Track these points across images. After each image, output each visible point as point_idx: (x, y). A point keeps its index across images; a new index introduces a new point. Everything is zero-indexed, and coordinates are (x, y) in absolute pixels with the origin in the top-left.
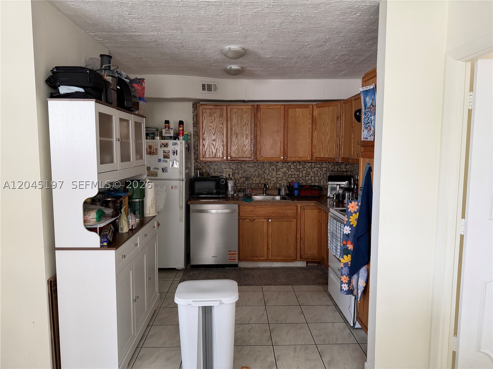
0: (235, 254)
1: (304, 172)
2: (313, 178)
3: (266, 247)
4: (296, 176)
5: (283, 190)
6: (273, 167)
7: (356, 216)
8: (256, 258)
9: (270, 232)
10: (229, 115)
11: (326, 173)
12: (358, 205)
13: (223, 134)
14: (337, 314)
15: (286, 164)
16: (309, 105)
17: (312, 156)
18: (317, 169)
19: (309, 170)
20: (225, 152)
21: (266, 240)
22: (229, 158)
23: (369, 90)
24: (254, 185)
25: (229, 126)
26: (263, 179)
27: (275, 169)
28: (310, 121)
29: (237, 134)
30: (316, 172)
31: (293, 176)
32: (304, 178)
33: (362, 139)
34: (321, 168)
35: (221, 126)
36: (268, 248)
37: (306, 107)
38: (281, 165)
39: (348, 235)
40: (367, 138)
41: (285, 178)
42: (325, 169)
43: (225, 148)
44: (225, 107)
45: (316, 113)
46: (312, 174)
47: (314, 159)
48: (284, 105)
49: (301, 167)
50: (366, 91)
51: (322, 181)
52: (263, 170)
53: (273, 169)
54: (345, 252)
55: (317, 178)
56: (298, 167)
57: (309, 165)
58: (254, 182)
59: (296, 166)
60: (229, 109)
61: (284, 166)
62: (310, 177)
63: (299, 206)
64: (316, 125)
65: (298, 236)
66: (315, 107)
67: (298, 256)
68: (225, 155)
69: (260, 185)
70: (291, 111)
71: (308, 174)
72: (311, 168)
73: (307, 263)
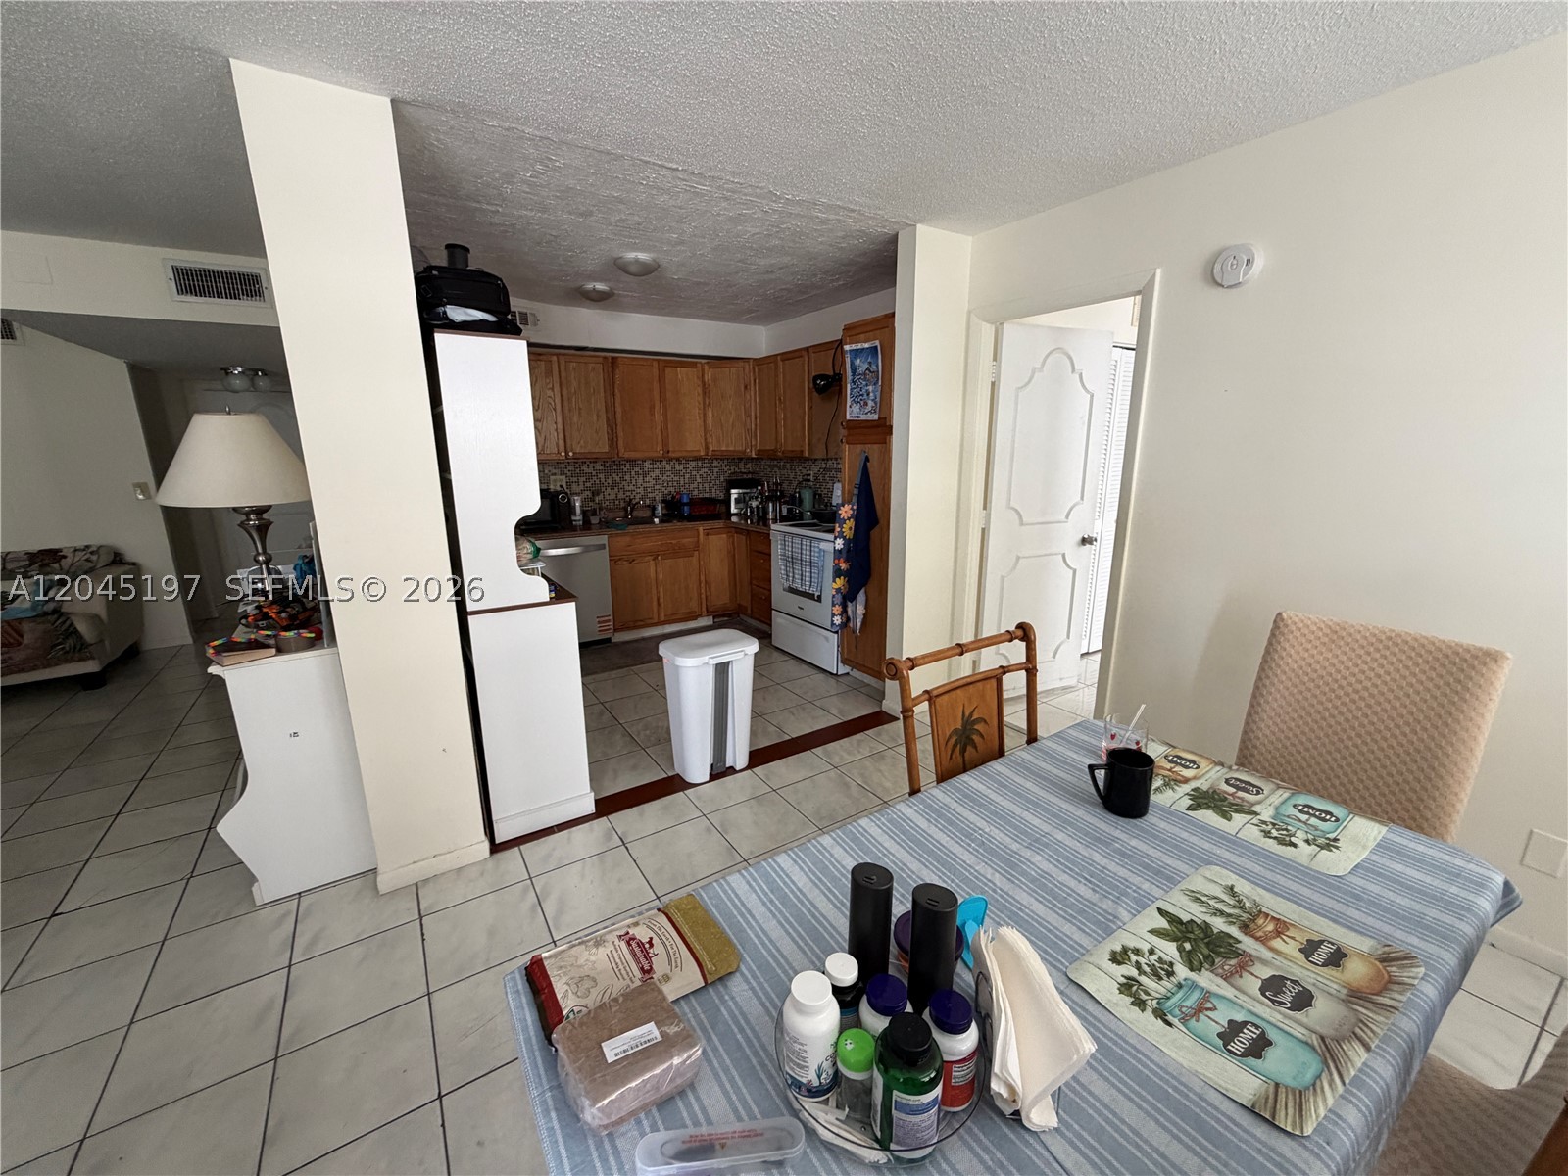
0: (609, 621)
1: (687, 476)
2: (700, 486)
3: (655, 603)
4: (675, 484)
5: (659, 508)
6: (637, 469)
7: (851, 524)
8: (642, 623)
9: (661, 576)
10: (563, 374)
11: (718, 478)
12: (852, 509)
13: (555, 409)
14: (804, 667)
15: (658, 463)
16: (696, 363)
17: (707, 448)
18: (706, 470)
19: (694, 473)
20: (561, 443)
21: (654, 591)
22: (571, 454)
23: (863, 349)
24: (607, 503)
25: (565, 393)
26: (622, 492)
27: (641, 472)
28: (700, 390)
29: (580, 409)
30: (704, 476)
31: (670, 484)
32: (687, 486)
33: (848, 418)
34: (711, 469)
35: (550, 393)
36: (659, 604)
37: (693, 365)
38: (650, 466)
39: (840, 551)
40: (859, 417)
41: (657, 487)
42: (716, 470)
43: (561, 436)
44: (555, 358)
45: (708, 377)
46: (699, 480)
47: (710, 453)
48: (658, 360)
49: (682, 468)
50: (857, 350)
51: (714, 491)
52: (621, 475)
53: (637, 474)
54: (838, 573)
55: (706, 485)
56: (677, 468)
57: (693, 463)
58: (607, 497)
59: (673, 467)
60: (563, 362)
61: (655, 466)
62: (695, 485)
63: (701, 529)
64: (709, 397)
65: (702, 578)
66: (706, 367)
67: (704, 609)
68: (562, 447)
69: (617, 502)
70: (668, 370)
71: (692, 480)
72: (698, 469)
73: (714, 618)
